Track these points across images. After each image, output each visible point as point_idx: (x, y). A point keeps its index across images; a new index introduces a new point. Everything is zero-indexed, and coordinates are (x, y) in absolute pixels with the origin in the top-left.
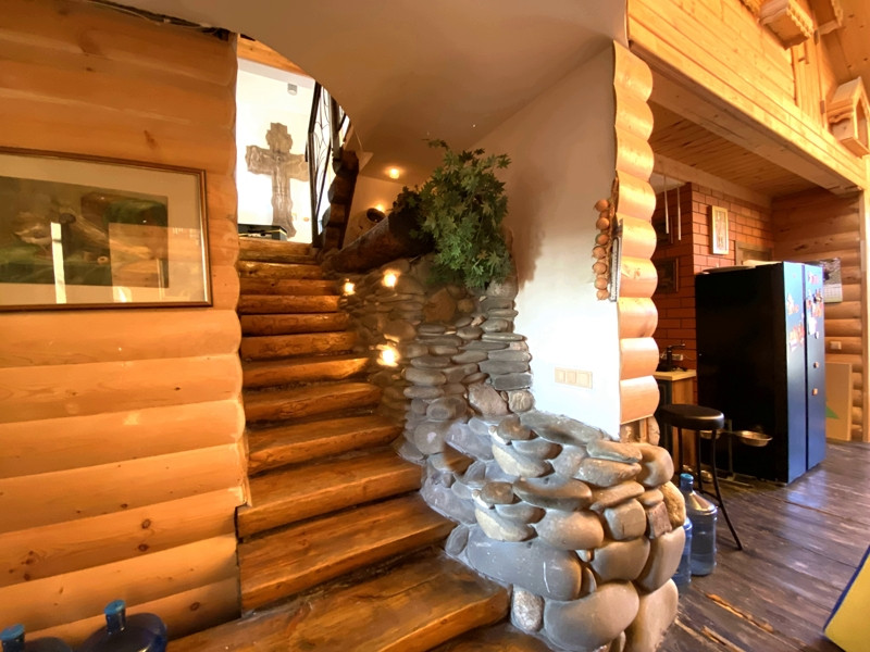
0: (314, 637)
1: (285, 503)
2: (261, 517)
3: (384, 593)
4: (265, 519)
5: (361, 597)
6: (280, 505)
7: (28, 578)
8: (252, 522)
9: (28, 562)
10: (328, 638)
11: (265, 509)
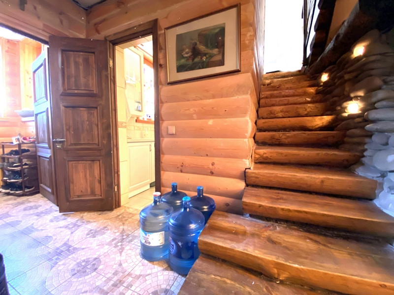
0: (276, 240)
1: (270, 173)
2: (256, 176)
3: (329, 245)
4: (258, 178)
5: (311, 239)
6: (266, 173)
7: (181, 171)
8: (252, 177)
9: (182, 166)
10: (284, 245)
11: (258, 173)
